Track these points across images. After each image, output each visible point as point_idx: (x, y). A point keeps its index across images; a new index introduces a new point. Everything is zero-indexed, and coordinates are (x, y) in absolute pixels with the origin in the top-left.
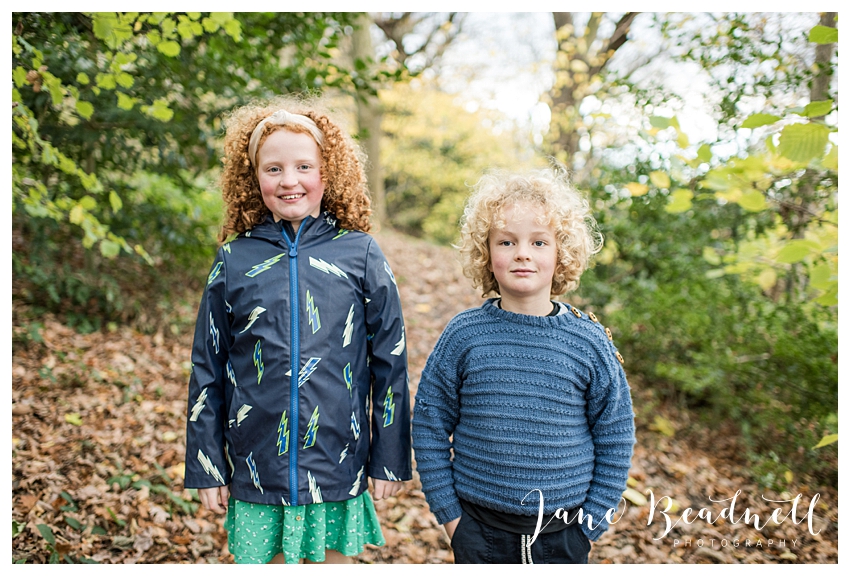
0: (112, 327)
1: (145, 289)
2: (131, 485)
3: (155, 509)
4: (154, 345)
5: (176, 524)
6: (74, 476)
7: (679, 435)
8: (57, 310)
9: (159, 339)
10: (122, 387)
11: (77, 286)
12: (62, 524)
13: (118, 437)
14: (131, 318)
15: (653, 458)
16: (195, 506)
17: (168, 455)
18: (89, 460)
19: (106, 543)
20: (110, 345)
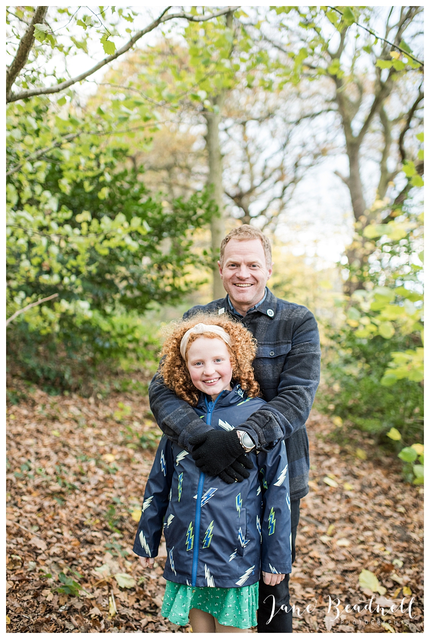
0: (67, 393)
1: (81, 373)
2: (86, 460)
3: (97, 470)
4: (89, 404)
5: (107, 476)
6: (61, 454)
7: (369, 459)
8: (37, 383)
9: (92, 400)
10: (76, 421)
11: (50, 370)
12: (61, 471)
13: (77, 442)
14: (77, 389)
15: (349, 468)
16: (115, 471)
17: (102, 450)
18: (66, 449)
19: (78, 480)
20: (67, 402)
